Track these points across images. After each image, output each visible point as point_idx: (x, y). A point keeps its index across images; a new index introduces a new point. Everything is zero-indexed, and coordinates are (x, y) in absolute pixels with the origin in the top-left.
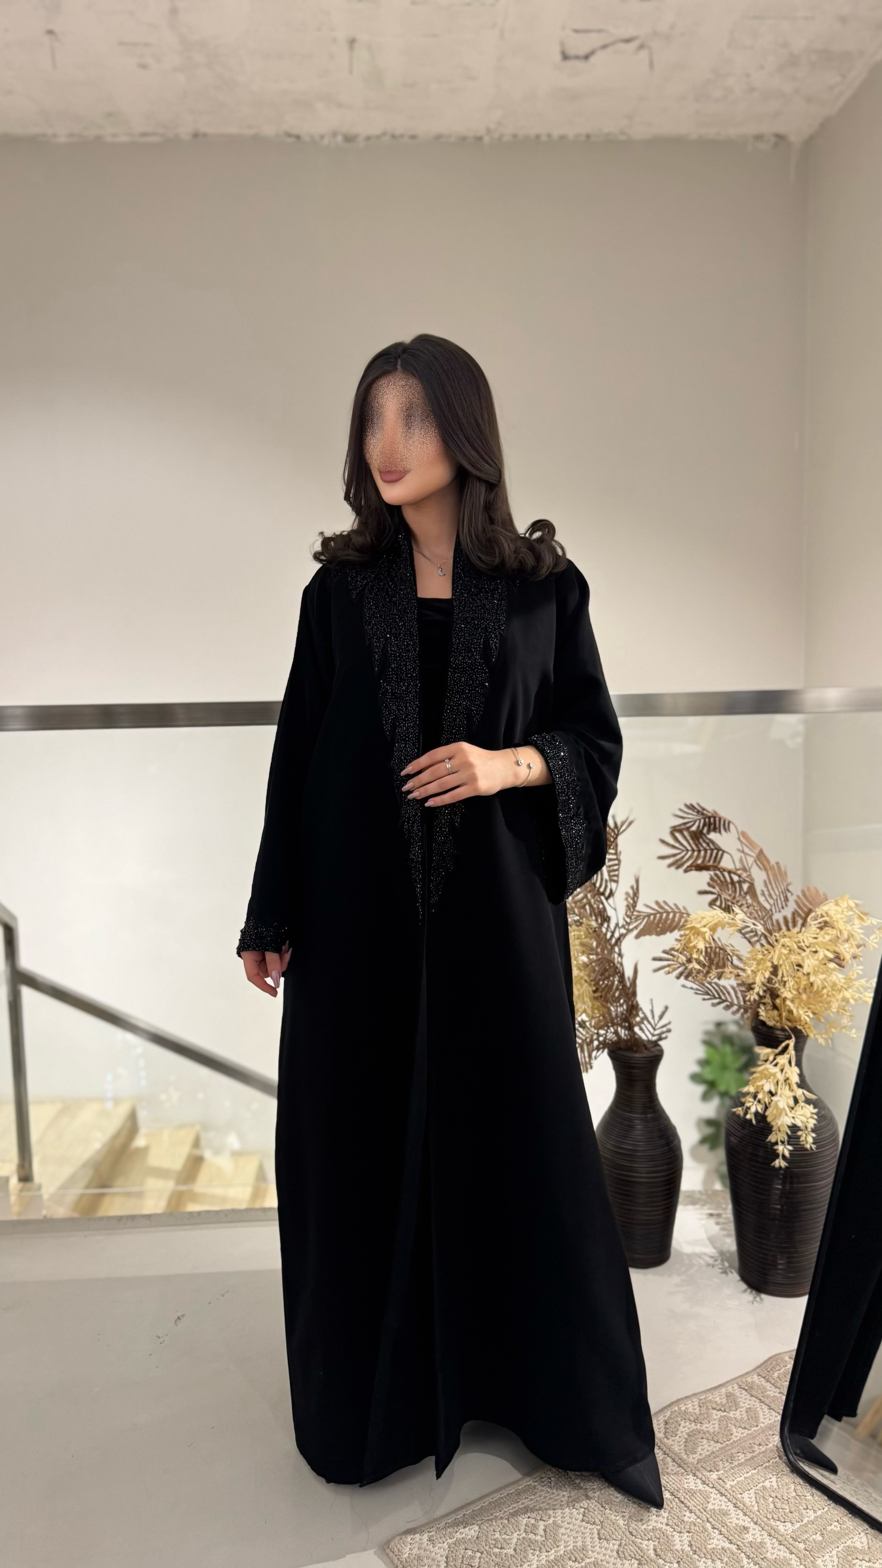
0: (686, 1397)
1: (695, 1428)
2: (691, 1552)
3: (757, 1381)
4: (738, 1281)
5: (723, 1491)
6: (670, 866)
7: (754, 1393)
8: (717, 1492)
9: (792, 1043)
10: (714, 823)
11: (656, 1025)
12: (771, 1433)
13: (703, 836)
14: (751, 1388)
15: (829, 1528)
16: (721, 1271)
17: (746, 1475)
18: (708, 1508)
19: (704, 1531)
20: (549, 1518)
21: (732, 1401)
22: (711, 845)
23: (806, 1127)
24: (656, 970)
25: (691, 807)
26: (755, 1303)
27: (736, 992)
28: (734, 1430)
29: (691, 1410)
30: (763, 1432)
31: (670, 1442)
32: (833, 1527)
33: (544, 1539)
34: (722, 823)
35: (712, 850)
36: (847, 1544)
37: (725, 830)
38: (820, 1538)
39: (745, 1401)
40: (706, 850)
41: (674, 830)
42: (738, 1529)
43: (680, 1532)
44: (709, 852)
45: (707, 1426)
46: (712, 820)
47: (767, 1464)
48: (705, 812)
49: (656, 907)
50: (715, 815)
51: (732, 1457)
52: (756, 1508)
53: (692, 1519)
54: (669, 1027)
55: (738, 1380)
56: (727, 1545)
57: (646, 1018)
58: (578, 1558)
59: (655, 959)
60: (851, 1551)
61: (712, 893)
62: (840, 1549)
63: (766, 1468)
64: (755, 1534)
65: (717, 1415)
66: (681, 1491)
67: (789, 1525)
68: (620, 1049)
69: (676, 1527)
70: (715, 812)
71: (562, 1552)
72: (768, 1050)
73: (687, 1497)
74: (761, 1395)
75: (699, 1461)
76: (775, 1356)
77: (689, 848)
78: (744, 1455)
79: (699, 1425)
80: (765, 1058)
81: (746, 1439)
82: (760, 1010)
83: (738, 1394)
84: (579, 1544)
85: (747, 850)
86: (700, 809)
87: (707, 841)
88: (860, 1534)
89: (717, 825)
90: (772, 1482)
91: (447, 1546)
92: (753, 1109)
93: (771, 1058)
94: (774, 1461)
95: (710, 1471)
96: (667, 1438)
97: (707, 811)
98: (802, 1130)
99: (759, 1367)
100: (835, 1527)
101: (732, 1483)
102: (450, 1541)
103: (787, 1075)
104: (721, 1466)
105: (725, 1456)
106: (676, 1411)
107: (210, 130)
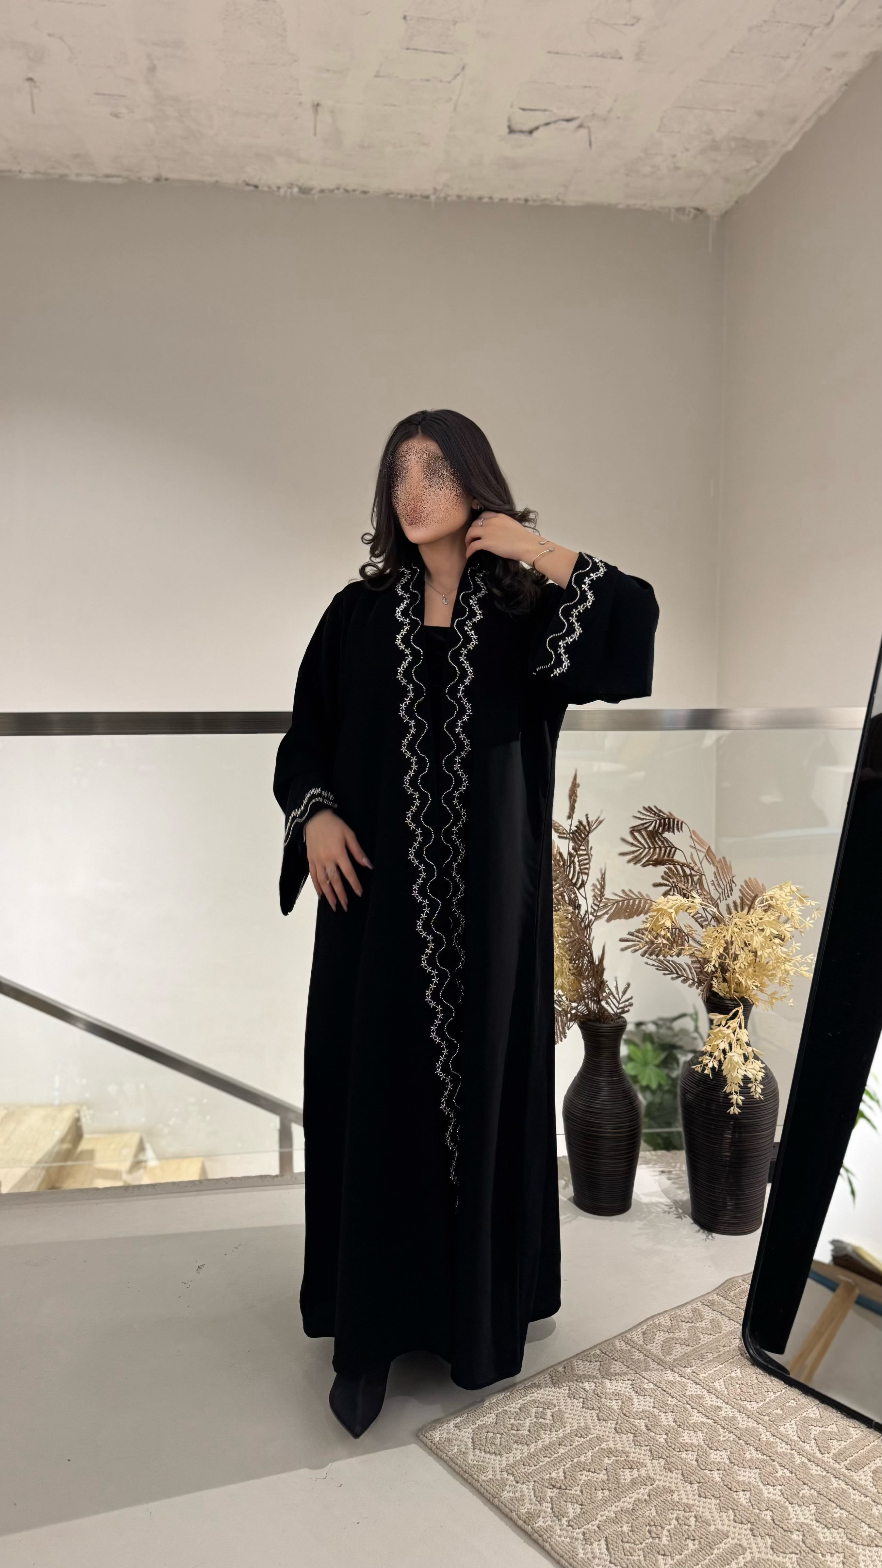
0: (659, 1314)
1: (669, 1336)
2: (676, 1426)
3: (717, 1299)
4: (692, 1224)
5: (698, 1381)
6: (629, 862)
7: (715, 1308)
8: (692, 1382)
9: (741, 1009)
10: (668, 823)
11: (620, 1000)
12: (733, 1337)
13: (659, 835)
14: (713, 1304)
15: (788, 1405)
16: (676, 1216)
17: (715, 1369)
18: (687, 1394)
19: (685, 1410)
20: (555, 1407)
21: (698, 1315)
22: (665, 843)
23: (756, 1080)
24: (623, 950)
25: (649, 810)
26: (708, 1240)
27: (690, 969)
28: (702, 1337)
29: (663, 1323)
30: (726, 1336)
31: (649, 1347)
32: (790, 1404)
33: (552, 1422)
34: (676, 823)
35: (666, 848)
36: (803, 1416)
37: (678, 830)
38: (781, 1412)
39: (709, 1314)
40: (660, 848)
41: (633, 830)
42: (713, 1408)
43: (665, 1413)
44: (663, 849)
45: (679, 1334)
46: (667, 820)
47: (731, 1360)
48: (661, 814)
49: (623, 895)
50: (670, 816)
51: (702, 1357)
52: (726, 1393)
53: (674, 1403)
54: (630, 1001)
55: (701, 1298)
56: (705, 1420)
57: (611, 993)
58: (583, 1434)
59: (622, 940)
60: (806, 1420)
61: (666, 885)
62: (798, 1419)
63: (731, 1363)
64: (727, 1411)
65: (685, 1326)
66: (663, 1383)
67: (754, 1404)
68: (590, 1020)
69: (660, 1408)
70: (671, 814)
71: (569, 1431)
72: (722, 1016)
73: (668, 1386)
74: (722, 1309)
75: (675, 1360)
76: (730, 1279)
77: (646, 846)
78: (711, 1354)
79: (672, 1334)
80: (719, 1023)
81: (712, 1342)
82: (713, 983)
83: (702, 1309)
84: (582, 1425)
85: (698, 847)
86: (657, 812)
87: (662, 839)
88: (813, 1407)
89: (671, 826)
90: (737, 1373)
91: (472, 1431)
92: (710, 1065)
93: (723, 1023)
94: (737, 1357)
95: (685, 1367)
96: (646, 1345)
97: (663, 813)
98: (752, 1082)
99: (717, 1288)
100: (792, 1403)
101: (704, 1375)
102: (473, 1427)
103: (739, 1036)
104: (694, 1363)
105: (696, 1355)
106: (651, 1325)
107: (172, 176)
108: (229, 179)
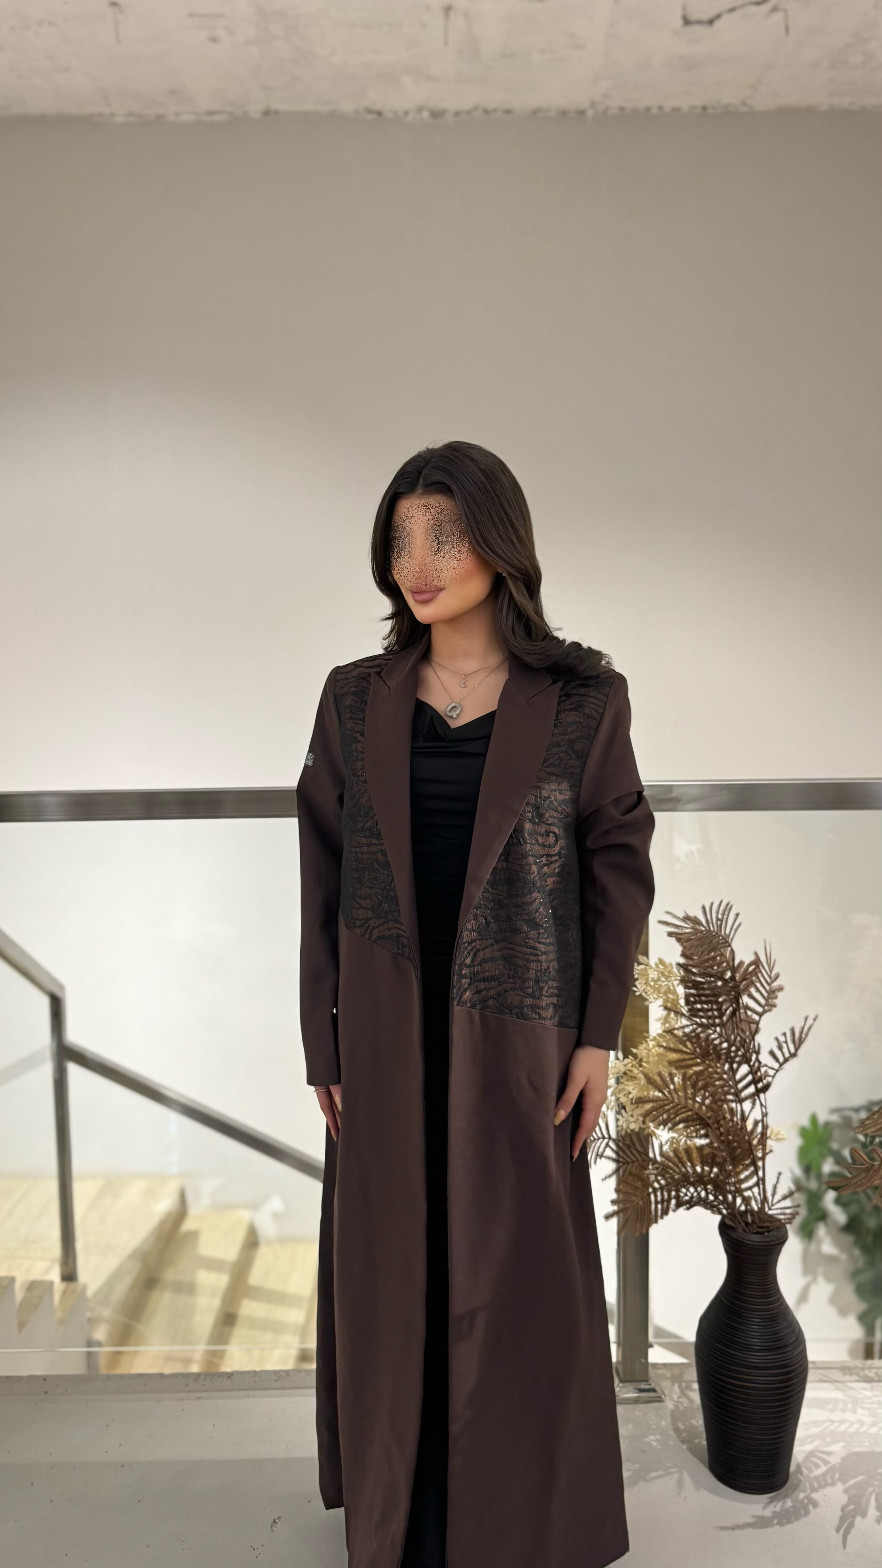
107: (283, 107)
108: (347, 106)
